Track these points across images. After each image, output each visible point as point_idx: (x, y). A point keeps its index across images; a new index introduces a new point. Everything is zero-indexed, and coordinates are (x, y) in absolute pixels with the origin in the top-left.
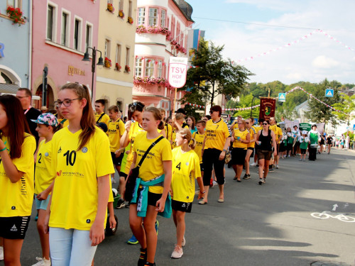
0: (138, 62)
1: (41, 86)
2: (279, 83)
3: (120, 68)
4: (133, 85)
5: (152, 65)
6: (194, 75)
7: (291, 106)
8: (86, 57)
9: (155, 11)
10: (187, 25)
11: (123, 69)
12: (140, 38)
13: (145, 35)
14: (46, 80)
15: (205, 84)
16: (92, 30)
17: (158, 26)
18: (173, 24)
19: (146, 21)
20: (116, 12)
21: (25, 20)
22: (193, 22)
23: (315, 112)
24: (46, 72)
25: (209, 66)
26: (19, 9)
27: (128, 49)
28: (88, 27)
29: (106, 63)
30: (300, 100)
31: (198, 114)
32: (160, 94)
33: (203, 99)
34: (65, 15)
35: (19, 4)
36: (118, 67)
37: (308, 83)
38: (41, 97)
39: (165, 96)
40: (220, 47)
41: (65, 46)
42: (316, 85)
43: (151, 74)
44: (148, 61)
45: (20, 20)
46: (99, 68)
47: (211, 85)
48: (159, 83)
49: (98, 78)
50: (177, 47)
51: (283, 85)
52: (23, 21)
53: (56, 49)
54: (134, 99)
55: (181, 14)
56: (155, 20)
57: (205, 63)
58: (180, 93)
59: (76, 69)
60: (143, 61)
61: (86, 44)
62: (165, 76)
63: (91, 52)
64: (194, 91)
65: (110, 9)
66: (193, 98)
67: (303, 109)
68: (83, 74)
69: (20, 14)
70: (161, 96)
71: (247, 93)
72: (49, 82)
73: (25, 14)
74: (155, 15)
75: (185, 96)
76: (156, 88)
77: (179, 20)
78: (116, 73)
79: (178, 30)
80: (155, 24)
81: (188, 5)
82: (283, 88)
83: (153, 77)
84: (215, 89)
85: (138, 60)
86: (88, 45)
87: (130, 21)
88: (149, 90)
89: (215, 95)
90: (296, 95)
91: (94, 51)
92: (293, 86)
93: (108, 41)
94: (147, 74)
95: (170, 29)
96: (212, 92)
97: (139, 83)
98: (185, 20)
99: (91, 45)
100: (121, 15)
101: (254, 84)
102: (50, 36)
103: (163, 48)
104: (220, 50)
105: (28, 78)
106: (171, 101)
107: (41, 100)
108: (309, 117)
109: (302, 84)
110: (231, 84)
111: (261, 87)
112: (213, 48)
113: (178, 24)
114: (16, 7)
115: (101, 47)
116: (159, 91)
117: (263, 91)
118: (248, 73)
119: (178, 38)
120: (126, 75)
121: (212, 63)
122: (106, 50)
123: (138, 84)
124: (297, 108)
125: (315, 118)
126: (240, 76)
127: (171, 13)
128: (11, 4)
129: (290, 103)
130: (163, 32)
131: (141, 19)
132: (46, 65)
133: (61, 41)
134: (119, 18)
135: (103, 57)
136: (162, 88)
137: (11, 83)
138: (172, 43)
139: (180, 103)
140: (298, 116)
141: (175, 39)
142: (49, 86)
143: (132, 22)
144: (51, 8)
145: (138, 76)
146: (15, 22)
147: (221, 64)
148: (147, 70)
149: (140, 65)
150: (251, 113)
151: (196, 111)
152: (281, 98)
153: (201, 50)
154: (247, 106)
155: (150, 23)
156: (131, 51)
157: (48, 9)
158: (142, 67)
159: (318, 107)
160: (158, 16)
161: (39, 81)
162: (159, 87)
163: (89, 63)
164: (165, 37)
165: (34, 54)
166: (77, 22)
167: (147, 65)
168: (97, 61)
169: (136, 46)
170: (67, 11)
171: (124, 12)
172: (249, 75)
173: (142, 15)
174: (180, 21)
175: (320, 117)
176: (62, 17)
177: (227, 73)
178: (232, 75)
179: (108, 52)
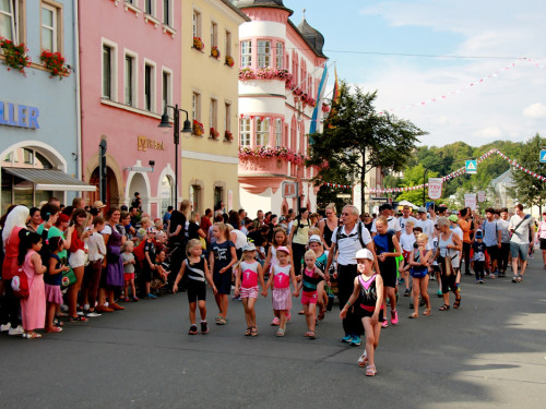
0: (245, 125)
1: (97, 170)
2: (463, 145)
3: (218, 135)
4: (238, 160)
5: (266, 128)
6: (333, 140)
7: (485, 180)
8: (164, 121)
9: (267, 45)
10: (316, 64)
11: (221, 137)
12: (245, 88)
13: (253, 82)
14: (104, 160)
15: (351, 153)
16: (171, 80)
17: (272, 68)
18: (295, 64)
19: (254, 61)
20: (207, 50)
21: (69, 70)
22: (326, 58)
23: (523, 187)
24: (103, 147)
25: (355, 125)
26: (59, 54)
27: (227, 105)
28: (166, 75)
29: (195, 129)
30: (497, 169)
31: (341, 199)
32: (280, 172)
33: (347, 176)
34: (130, 59)
35: (59, 46)
36: (213, 135)
37: (509, 143)
38: (98, 186)
39: (289, 175)
40: (371, 93)
41: (131, 105)
42: (521, 146)
43: (266, 142)
44: (259, 122)
45: (61, 70)
46: (185, 137)
47: (360, 154)
48: (278, 155)
49: (184, 153)
50: (303, 99)
51: (470, 148)
52: (66, 72)
53: (118, 112)
54: (240, 181)
55: (306, 47)
56: (267, 59)
57: (350, 120)
58: (312, 169)
59: (149, 141)
60: (251, 121)
61: (163, 102)
62: (286, 144)
63: (171, 113)
64: (334, 164)
65: (197, 46)
66: (332, 176)
67: (503, 183)
68: (161, 147)
69: (60, 60)
70: (282, 176)
71: (414, 164)
72: (109, 162)
73: (68, 61)
74: (267, 51)
75: (321, 173)
76: (274, 163)
77: (304, 56)
78: (212, 142)
79: (304, 72)
80: (267, 64)
81: (317, 32)
82: (471, 153)
83: (269, 147)
84: (367, 160)
85: (245, 121)
86: (166, 102)
87: (229, 62)
88: (264, 167)
89: (367, 169)
90: (491, 163)
91: (176, 111)
92: (485, 148)
93: (196, 95)
94: (258, 143)
95: (290, 72)
96: (361, 165)
97: (248, 156)
98: (314, 56)
99: (172, 103)
100: (215, 54)
101: (425, 149)
102: (108, 92)
103: (282, 101)
104: (371, 99)
105: (76, 159)
106: (299, 182)
107: (98, 191)
108: (514, 196)
109: (499, 144)
110: (391, 150)
111: (435, 153)
112: (359, 96)
113: (303, 63)
114: (55, 51)
115: (186, 105)
116: (279, 167)
117: (439, 159)
118: (417, 132)
119: (303, 85)
120: (227, 145)
121: (360, 120)
122: (194, 110)
123: (246, 159)
124: (494, 182)
125: (524, 197)
126: (405, 137)
127: (292, 46)
128: (46, 47)
129: (483, 174)
130: (281, 76)
131: (246, 59)
132: (103, 136)
133: (125, 99)
134: (213, 59)
135: (190, 120)
136: (284, 162)
137: (51, 167)
138: (295, 93)
139: (312, 184)
140: (496, 194)
141: (299, 86)
142: (109, 170)
143: (232, 64)
144: (108, 49)
145: (245, 146)
146: (54, 74)
147: (374, 121)
148: (258, 136)
149: (248, 129)
150: (424, 194)
151: (339, 196)
152: (469, 168)
153: (341, 101)
154: (416, 183)
155: (259, 64)
156: (232, 108)
157: (103, 51)
158: (251, 132)
159: (528, 179)
160: (271, 52)
161: (93, 162)
162: (279, 161)
163: (170, 131)
164: (283, 83)
165: (85, 120)
166: (148, 68)
167: (259, 128)
168: (182, 126)
169: (240, 100)
170: (131, 53)
171: (219, 48)
172: (419, 134)
173: (247, 53)
174: (305, 59)
175: (532, 194)
176: (125, 63)
177: (384, 133)
178: (392, 136)
179: (198, 112)
